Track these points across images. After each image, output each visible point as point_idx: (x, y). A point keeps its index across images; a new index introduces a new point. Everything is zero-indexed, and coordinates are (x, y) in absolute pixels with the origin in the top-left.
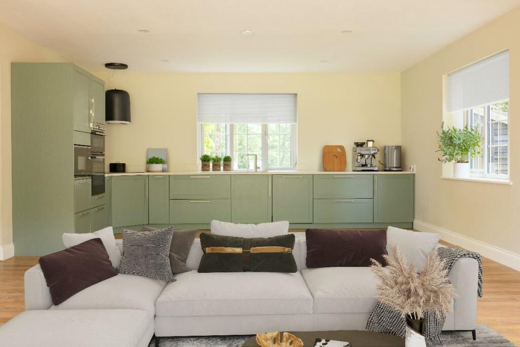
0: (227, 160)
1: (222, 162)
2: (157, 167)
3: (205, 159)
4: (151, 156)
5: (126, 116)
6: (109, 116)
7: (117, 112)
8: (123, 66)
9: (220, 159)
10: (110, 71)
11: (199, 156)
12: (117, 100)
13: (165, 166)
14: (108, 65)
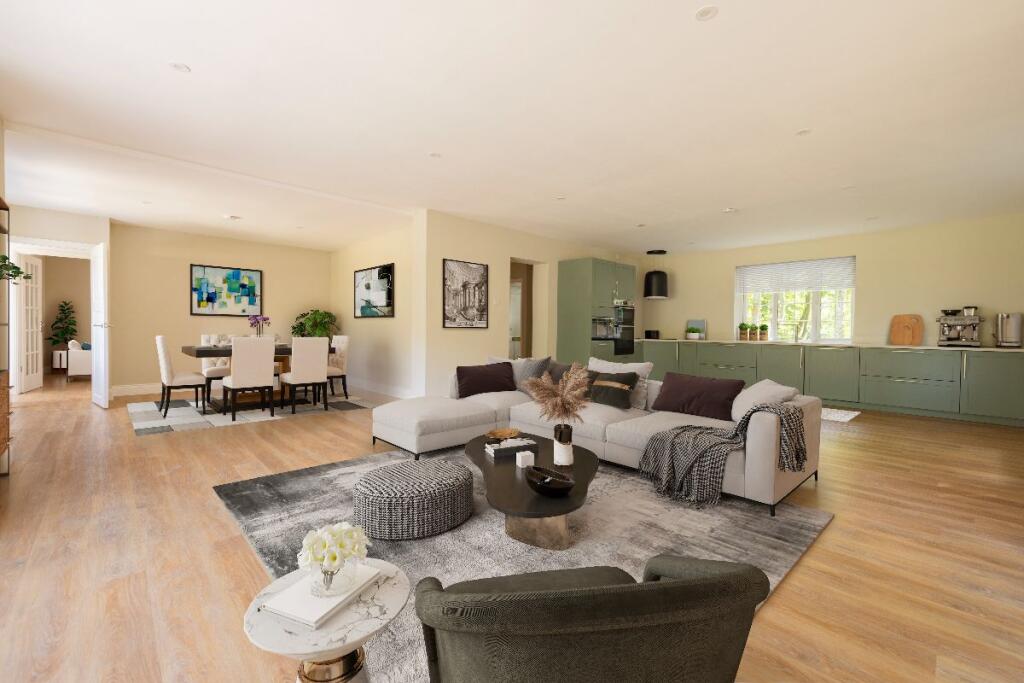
0: (764, 328)
1: (759, 331)
2: (695, 336)
3: (743, 327)
4: (690, 326)
5: (663, 292)
6: (648, 292)
7: (654, 288)
8: (662, 252)
9: (756, 328)
10: (651, 256)
11: (737, 325)
12: (655, 280)
13: (703, 335)
14: (649, 253)
